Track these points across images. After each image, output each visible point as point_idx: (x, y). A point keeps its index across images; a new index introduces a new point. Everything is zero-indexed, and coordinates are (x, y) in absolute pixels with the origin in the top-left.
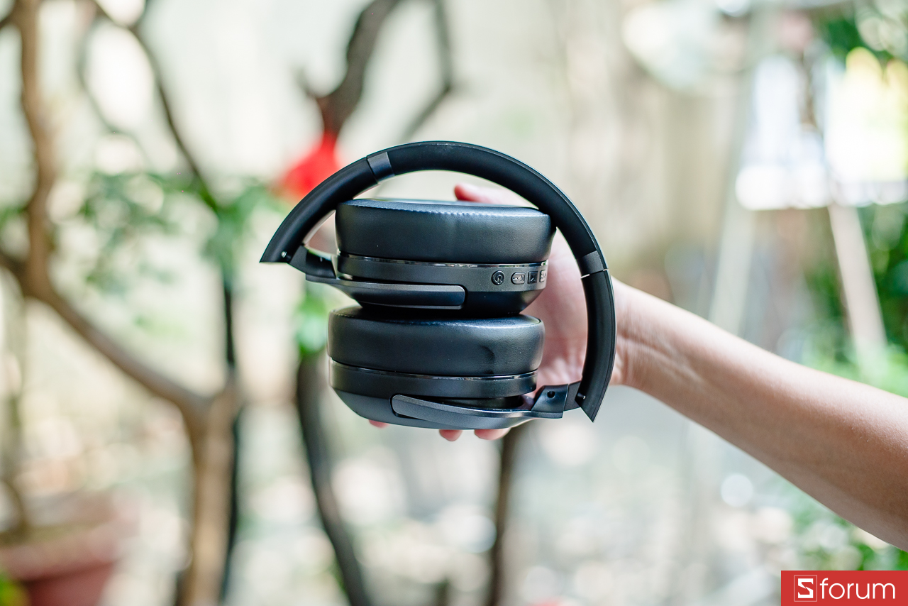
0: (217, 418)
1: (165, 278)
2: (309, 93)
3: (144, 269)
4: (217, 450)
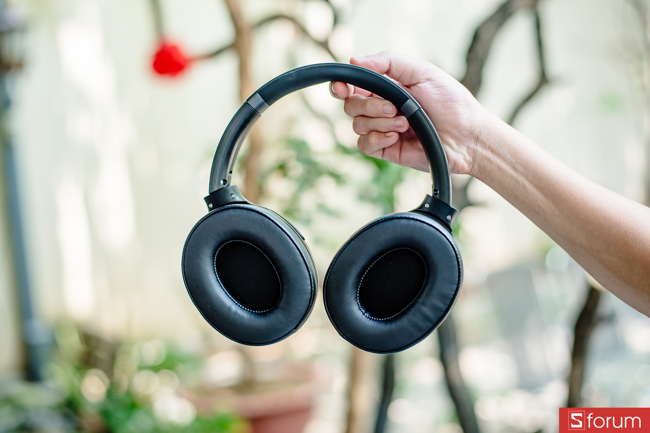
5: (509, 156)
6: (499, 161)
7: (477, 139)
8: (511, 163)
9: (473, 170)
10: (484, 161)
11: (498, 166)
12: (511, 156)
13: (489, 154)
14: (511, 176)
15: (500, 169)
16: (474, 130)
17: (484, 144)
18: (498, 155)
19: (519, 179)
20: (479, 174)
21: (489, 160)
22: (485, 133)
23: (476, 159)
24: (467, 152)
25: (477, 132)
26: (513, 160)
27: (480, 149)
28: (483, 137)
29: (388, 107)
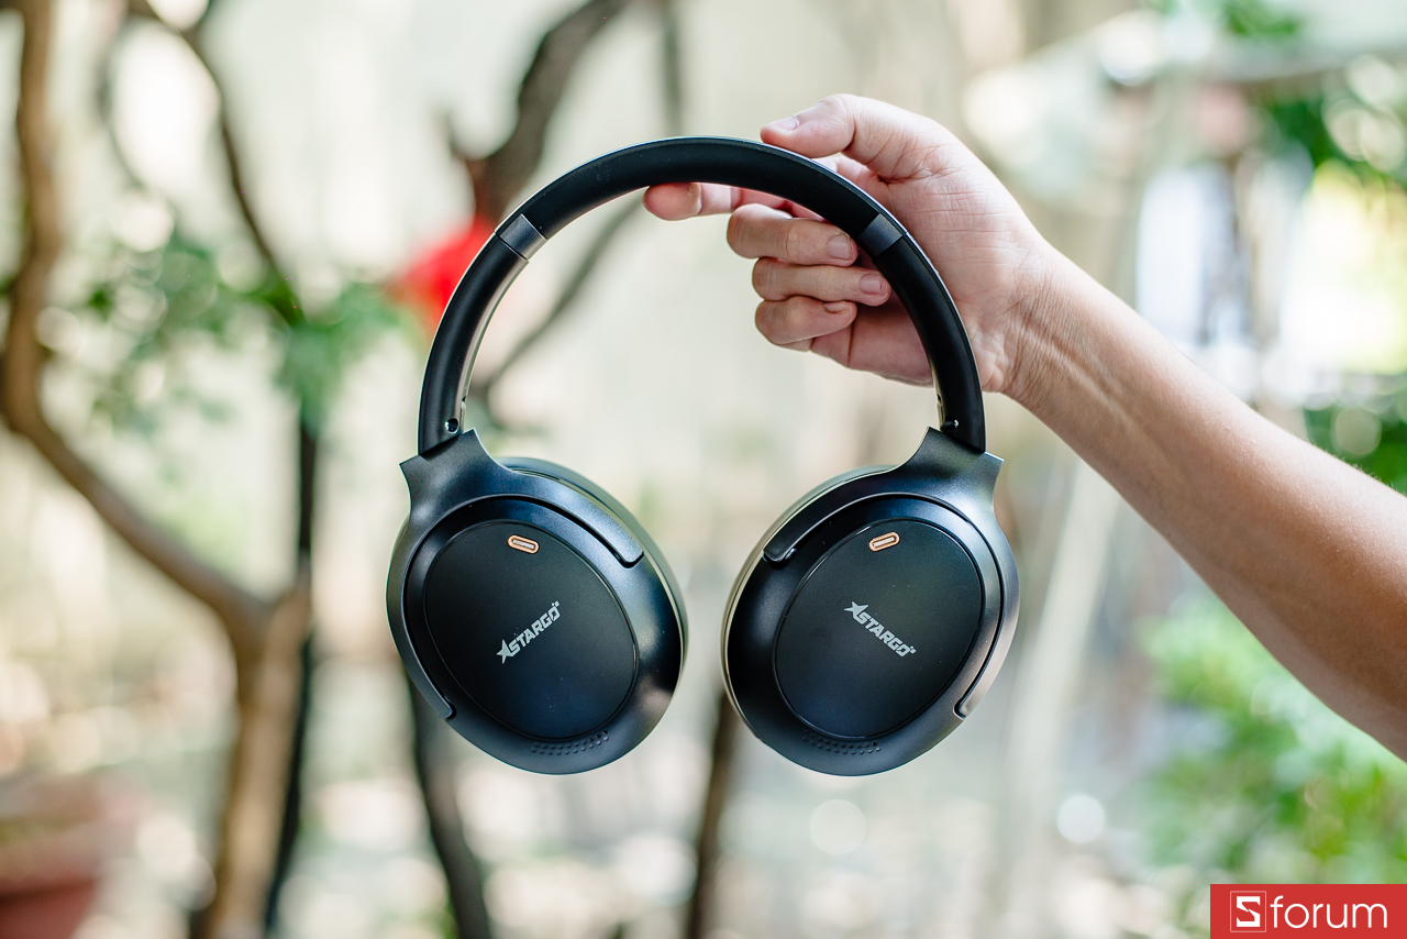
0: (279, 634)
1: (216, 413)
2: (456, 150)
3: (181, 395)
4: (276, 683)
5: (1094, 359)
6: (1072, 369)
7: (1029, 319)
8: (1099, 373)
9: (1014, 387)
10: (1041, 367)
11: (1069, 379)
12: (1100, 358)
13: (1053, 353)
14: (1097, 404)
15: (1073, 386)
16: (1025, 297)
17: (1043, 331)
18: (1073, 355)
19: (1111, 410)
20: (1026, 395)
21: (1052, 365)
22: (1047, 305)
23: (1023, 363)
24: (1005, 347)
25: (1030, 302)
26: (1103, 369)
27: (1032, 338)
28: (1042, 314)
29: (840, 244)
